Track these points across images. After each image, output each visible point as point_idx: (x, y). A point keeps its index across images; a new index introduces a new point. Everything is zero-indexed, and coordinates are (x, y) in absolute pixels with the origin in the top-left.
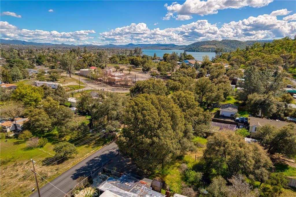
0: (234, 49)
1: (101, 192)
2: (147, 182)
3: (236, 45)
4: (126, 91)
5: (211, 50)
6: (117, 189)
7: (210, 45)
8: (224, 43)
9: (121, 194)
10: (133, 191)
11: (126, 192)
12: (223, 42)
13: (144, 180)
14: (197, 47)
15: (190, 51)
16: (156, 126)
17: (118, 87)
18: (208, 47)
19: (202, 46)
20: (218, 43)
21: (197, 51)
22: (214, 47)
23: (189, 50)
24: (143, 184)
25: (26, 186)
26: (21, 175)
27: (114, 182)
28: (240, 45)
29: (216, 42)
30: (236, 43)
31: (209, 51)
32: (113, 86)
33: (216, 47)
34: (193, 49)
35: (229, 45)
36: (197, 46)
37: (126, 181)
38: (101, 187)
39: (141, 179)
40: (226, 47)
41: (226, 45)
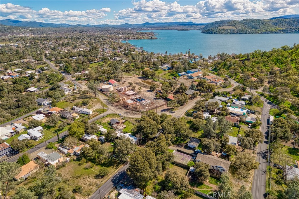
0: (255, 30)
1: (121, 194)
2: (138, 190)
3: (258, 25)
4: (136, 115)
5: (229, 32)
6: (126, 192)
7: (229, 26)
8: (244, 24)
9: (128, 195)
10: (132, 194)
11: (130, 194)
12: (244, 22)
13: (137, 189)
14: (215, 29)
15: (208, 33)
16: (142, 169)
17: (130, 111)
18: (226, 28)
19: (221, 26)
20: (238, 23)
21: (215, 33)
22: (234, 28)
23: (206, 32)
24: (136, 190)
25: (91, 189)
26: (88, 183)
27: (125, 189)
28: (262, 25)
29: (235, 23)
30: (258, 23)
31: (228, 33)
32: (127, 109)
33: (235, 29)
34: (211, 31)
35: (250, 25)
36: (215, 27)
37: (130, 189)
38: (120, 192)
39: (136, 188)
40: (247, 27)
41: (247, 26)
